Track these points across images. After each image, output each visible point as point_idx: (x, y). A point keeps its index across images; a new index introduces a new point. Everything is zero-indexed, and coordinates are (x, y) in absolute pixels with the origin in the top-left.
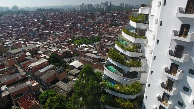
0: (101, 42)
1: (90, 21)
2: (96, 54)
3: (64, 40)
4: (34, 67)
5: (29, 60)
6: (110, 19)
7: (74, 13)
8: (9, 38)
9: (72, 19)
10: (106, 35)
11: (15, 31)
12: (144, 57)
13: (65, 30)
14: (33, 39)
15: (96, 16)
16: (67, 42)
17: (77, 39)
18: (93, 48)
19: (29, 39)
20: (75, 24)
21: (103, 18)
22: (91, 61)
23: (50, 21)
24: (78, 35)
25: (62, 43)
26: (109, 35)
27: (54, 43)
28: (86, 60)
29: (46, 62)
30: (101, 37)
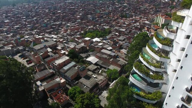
0: (112, 35)
1: (100, 12)
2: (110, 50)
3: (76, 33)
4: (59, 65)
5: (52, 56)
6: (120, 10)
7: (83, 4)
8: (24, 29)
9: (82, 10)
10: (117, 28)
11: (28, 22)
12: (166, 73)
13: (76, 21)
14: (47, 31)
15: (106, 6)
16: (80, 35)
17: (89, 32)
18: (107, 44)
19: (43, 30)
20: (85, 15)
21: (113, 8)
22: (107, 58)
23: (61, 12)
24: (90, 27)
25: (75, 36)
26: (120, 28)
27: (67, 36)
28: (102, 56)
29: (68, 60)
30: (112, 30)
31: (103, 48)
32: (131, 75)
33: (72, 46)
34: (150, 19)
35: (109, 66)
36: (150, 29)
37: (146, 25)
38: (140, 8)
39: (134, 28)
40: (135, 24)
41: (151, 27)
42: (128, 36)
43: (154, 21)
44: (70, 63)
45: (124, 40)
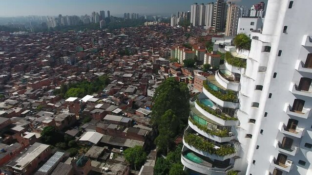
0: (113, 87)
1: (84, 49)
2: (120, 114)
3: (45, 90)
4: (28, 166)
6: (115, 43)
7: (50, 37)
9: (51, 47)
10: (119, 73)
12: (236, 141)
13: (42, 69)
15: (93, 40)
16: (54, 93)
17: (71, 86)
18: (111, 104)
20: (57, 56)
21: (104, 42)
22: (118, 129)
24: (69, 77)
25: (45, 97)
26: (123, 73)
27: (28, 100)
28: (108, 127)
29: (46, 150)
30: (111, 78)
31: (106, 113)
32: (183, 155)
33: (48, 120)
34: (164, 53)
35: (123, 142)
36: (169, 68)
37: (162, 64)
38: (145, 39)
39: (144, 70)
40: (145, 64)
41: (169, 65)
42: (138, 85)
43: (170, 55)
44: (52, 155)
45: (135, 92)
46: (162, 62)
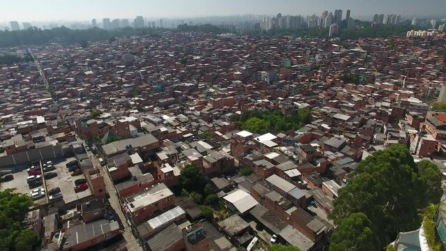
0: (313, 130)
1: (292, 64)
2: (294, 180)
3: (225, 112)
4: (140, 211)
5: (135, 179)
6: (342, 61)
7: (254, 42)
9: (250, 57)
10: (328, 109)
13: (232, 83)
15: (308, 52)
16: (230, 119)
17: (255, 113)
18: (291, 158)
20: (255, 70)
21: (324, 57)
22: (280, 204)
23: (201, 59)
24: (260, 101)
25: (218, 121)
26: (335, 110)
27: (199, 120)
28: (268, 195)
29: (168, 198)
30: (315, 114)
31: (274, 171)
33: (194, 156)
34: (425, 90)
35: (281, 228)
36: (423, 120)
37: (412, 110)
38: (396, 60)
39: (373, 114)
40: (378, 104)
41: (425, 115)
42: (354, 136)
43: (438, 95)
45: (340, 149)
46: (412, 105)
